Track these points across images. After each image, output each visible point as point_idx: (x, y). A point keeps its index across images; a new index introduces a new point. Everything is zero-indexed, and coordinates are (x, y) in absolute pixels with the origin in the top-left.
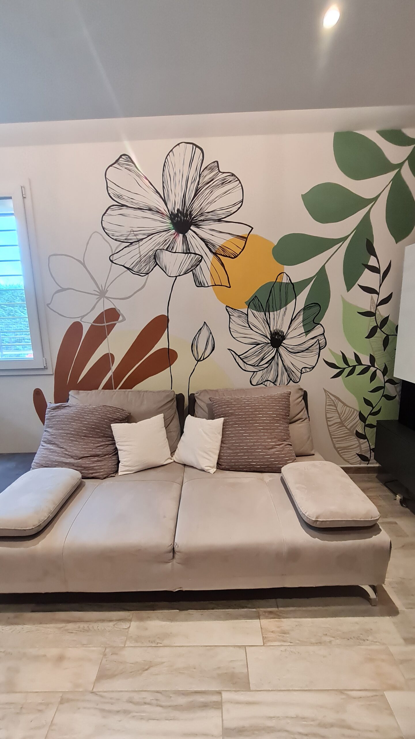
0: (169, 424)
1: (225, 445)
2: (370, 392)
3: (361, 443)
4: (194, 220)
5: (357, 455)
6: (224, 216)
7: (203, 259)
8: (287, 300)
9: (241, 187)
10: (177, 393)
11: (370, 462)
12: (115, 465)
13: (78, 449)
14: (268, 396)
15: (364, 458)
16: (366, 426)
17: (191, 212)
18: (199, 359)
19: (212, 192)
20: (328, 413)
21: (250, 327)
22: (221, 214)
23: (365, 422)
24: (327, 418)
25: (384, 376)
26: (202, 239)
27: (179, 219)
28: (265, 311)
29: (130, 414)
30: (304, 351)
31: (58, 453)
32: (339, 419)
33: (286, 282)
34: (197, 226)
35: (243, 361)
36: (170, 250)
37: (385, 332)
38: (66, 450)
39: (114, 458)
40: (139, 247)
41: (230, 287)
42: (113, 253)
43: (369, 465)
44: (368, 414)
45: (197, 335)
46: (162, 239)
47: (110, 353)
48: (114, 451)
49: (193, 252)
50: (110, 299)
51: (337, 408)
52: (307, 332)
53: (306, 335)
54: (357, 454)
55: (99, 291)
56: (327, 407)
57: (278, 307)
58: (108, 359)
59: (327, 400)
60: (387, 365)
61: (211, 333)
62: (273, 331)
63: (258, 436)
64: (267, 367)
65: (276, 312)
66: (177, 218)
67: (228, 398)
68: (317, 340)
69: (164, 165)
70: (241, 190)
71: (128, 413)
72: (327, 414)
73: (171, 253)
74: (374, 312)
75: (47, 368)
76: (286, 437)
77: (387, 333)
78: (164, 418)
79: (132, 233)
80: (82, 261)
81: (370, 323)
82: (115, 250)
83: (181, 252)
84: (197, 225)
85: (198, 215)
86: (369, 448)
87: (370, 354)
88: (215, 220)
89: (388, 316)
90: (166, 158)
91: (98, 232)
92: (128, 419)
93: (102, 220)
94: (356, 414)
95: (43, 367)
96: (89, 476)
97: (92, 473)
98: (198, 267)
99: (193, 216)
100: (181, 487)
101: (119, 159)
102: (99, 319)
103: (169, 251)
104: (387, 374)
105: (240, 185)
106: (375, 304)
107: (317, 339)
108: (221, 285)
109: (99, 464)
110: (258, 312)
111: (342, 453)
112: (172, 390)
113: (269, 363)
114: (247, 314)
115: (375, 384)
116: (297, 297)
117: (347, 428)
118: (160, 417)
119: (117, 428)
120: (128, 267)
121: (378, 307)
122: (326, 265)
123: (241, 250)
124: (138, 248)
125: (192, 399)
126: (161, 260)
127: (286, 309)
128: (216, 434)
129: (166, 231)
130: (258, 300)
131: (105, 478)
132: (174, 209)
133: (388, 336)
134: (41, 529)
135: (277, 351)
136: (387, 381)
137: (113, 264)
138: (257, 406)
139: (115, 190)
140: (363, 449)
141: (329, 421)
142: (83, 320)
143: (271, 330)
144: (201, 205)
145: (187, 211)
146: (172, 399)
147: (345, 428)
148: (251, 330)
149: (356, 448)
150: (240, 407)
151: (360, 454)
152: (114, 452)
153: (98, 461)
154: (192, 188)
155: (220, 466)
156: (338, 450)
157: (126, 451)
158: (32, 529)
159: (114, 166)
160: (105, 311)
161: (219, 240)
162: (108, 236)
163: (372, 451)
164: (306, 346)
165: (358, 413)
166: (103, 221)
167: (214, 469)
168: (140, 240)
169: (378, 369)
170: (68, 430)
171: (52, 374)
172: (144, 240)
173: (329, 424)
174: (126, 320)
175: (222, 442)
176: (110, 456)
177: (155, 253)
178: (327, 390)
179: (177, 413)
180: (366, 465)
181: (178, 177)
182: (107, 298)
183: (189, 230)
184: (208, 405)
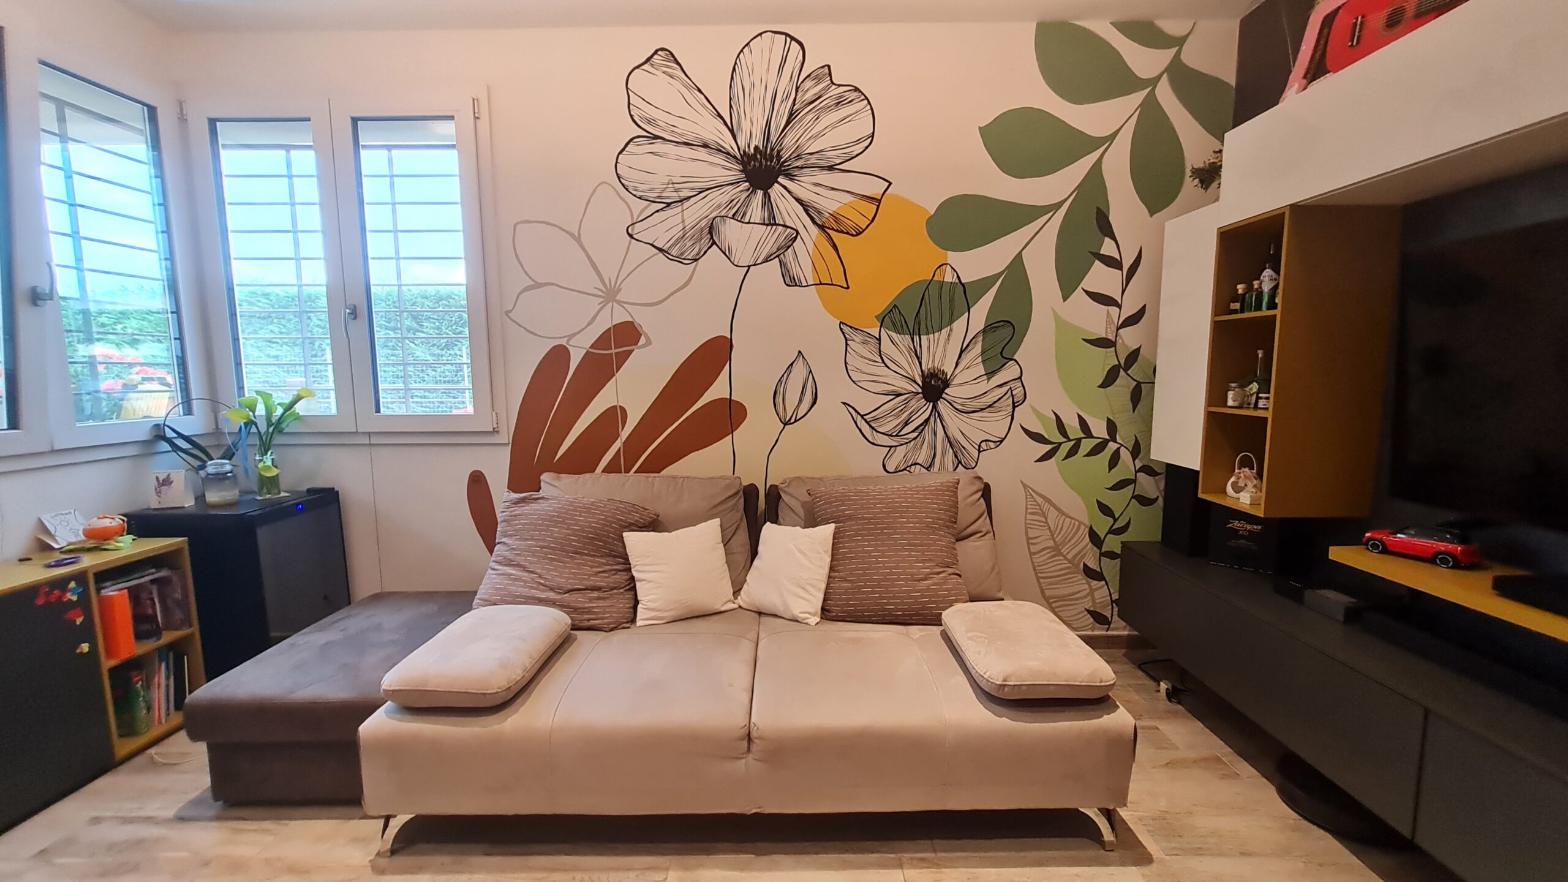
0: (730, 539)
1: (837, 574)
2: (1110, 489)
3: (1093, 587)
4: (785, 166)
5: (1086, 613)
6: (838, 161)
7: (799, 237)
8: (952, 313)
9: (870, 112)
10: (745, 483)
11: (1112, 626)
12: (630, 608)
13: (563, 575)
14: (917, 487)
15: (1099, 618)
16: (1102, 554)
17: (779, 152)
18: (787, 419)
19: (818, 118)
20: (1031, 528)
21: (884, 362)
22: (835, 157)
23: (1100, 548)
24: (1028, 539)
25: (1134, 460)
26: (798, 200)
27: (757, 164)
28: (911, 332)
29: (658, 516)
30: (984, 409)
31: (525, 582)
32: (1052, 541)
33: (951, 281)
34: (790, 177)
35: (870, 426)
36: (739, 219)
37: (1135, 378)
38: (540, 577)
39: (630, 595)
40: (683, 211)
41: (848, 288)
42: (635, 221)
43: (1109, 633)
44: (1106, 531)
45: (785, 375)
46: (725, 199)
47: (620, 406)
48: (628, 582)
49: (782, 223)
50: (624, 305)
51: (1048, 520)
52: (990, 374)
53: (989, 379)
54: (1088, 611)
55: (604, 289)
56: (1029, 517)
57: (936, 327)
58: (614, 417)
59: (1029, 503)
60: (1139, 439)
61: (811, 371)
62: (926, 371)
63: (900, 556)
64: (916, 438)
65: (932, 335)
66: (753, 163)
67: (844, 489)
68: (1008, 391)
69: (734, 69)
70: (871, 115)
71: (655, 515)
72: (1029, 530)
73: (740, 224)
74: (1114, 340)
75: (498, 432)
76: (950, 561)
77: (1138, 379)
78: (721, 526)
79: (671, 186)
80: (577, 235)
81: (1106, 359)
82: (638, 216)
83: (758, 222)
84: (790, 174)
85: (792, 157)
86: (1109, 598)
87: (1108, 418)
88: (822, 168)
89: (1140, 347)
90: (738, 56)
91: (607, 183)
92: (654, 525)
93: (617, 162)
94: (1084, 531)
95: (492, 430)
96: (582, 624)
97: (589, 620)
98: (790, 250)
99: (782, 160)
100: (755, 646)
101: (652, 57)
102: (602, 341)
103: (737, 220)
104: (1140, 457)
105: (869, 107)
106: (1113, 323)
107: (1008, 387)
108: (832, 285)
109: (601, 603)
110: (900, 334)
111: (1057, 607)
112: (736, 475)
113: (919, 430)
114: (878, 337)
115: (1118, 474)
116: (971, 310)
117: (1066, 559)
118: (713, 526)
119: (634, 540)
120: (661, 247)
121: (1121, 331)
122: (1023, 252)
123: (869, 222)
124: (681, 214)
125: (774, 495)
126: (722, 236)
127: (951, 330)
128: (821, 553)
129: (732, 184)
130: (900, 312)
131: (612, 630)
132: (749, 147)
133: (1139, 384)
134: (510, 697)
135: (934, 407)
136: (1140, 470)
137: (633, 241)
138: (897, 502)
139: (642, 110)
140: (1097, 601)
141: (1034, 544)
142: (570, 343)
143: (923, 368)
144: (797, 141)
145: (772, 150)
146: (737, 493)
147: (1062, 558)
148: (886, 368)
149: (1082, 598)
150: (866, 504)
151: (1092, 609)
152: (629, 585)
153: (599, 598)
154: (783, 111)
155: (827, 614)
156: (1051, 601)
157: (650, 582)
158: (497, 693)
159: (643, 67)
160: (614, 326)
161: (829, 203)
162: (627, 189)
163: (1114, 605)
164: (989, 399)
165: (1087, 530)
166: (618, 164)
167: (816, 618)
168: (685, 199)
169: (1122, 445)
170: (544, 540)
171: (507, 442)
172: (692, 199)
173: (1032, 551)
174: (653, 345)
175: (832, 569)
176: (622, 591)
177: (712, 223)
178: (1028, 484)
179: (745, 520)
180: (1104, 633)
181: (759, 91)
182: (619, 303)
183: (776, 184)
184: (804, 504)
